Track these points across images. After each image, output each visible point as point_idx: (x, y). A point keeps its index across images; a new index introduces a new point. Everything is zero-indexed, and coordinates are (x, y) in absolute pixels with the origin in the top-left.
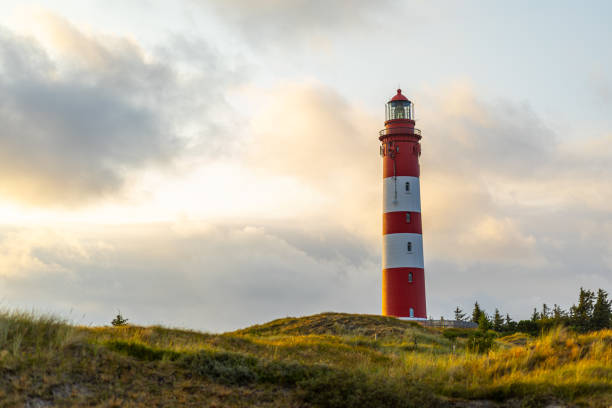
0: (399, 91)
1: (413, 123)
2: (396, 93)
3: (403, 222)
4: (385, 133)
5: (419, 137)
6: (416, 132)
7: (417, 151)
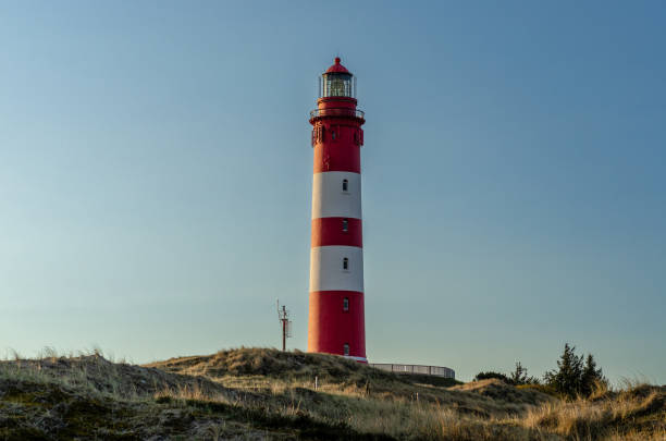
0: (338, 60)
1: (354, 102)
2: (334, 63)
3: (340, 232)
4: (318, 114)
5: (362, 121)
6: (358, 115)
7: (357, 139)
